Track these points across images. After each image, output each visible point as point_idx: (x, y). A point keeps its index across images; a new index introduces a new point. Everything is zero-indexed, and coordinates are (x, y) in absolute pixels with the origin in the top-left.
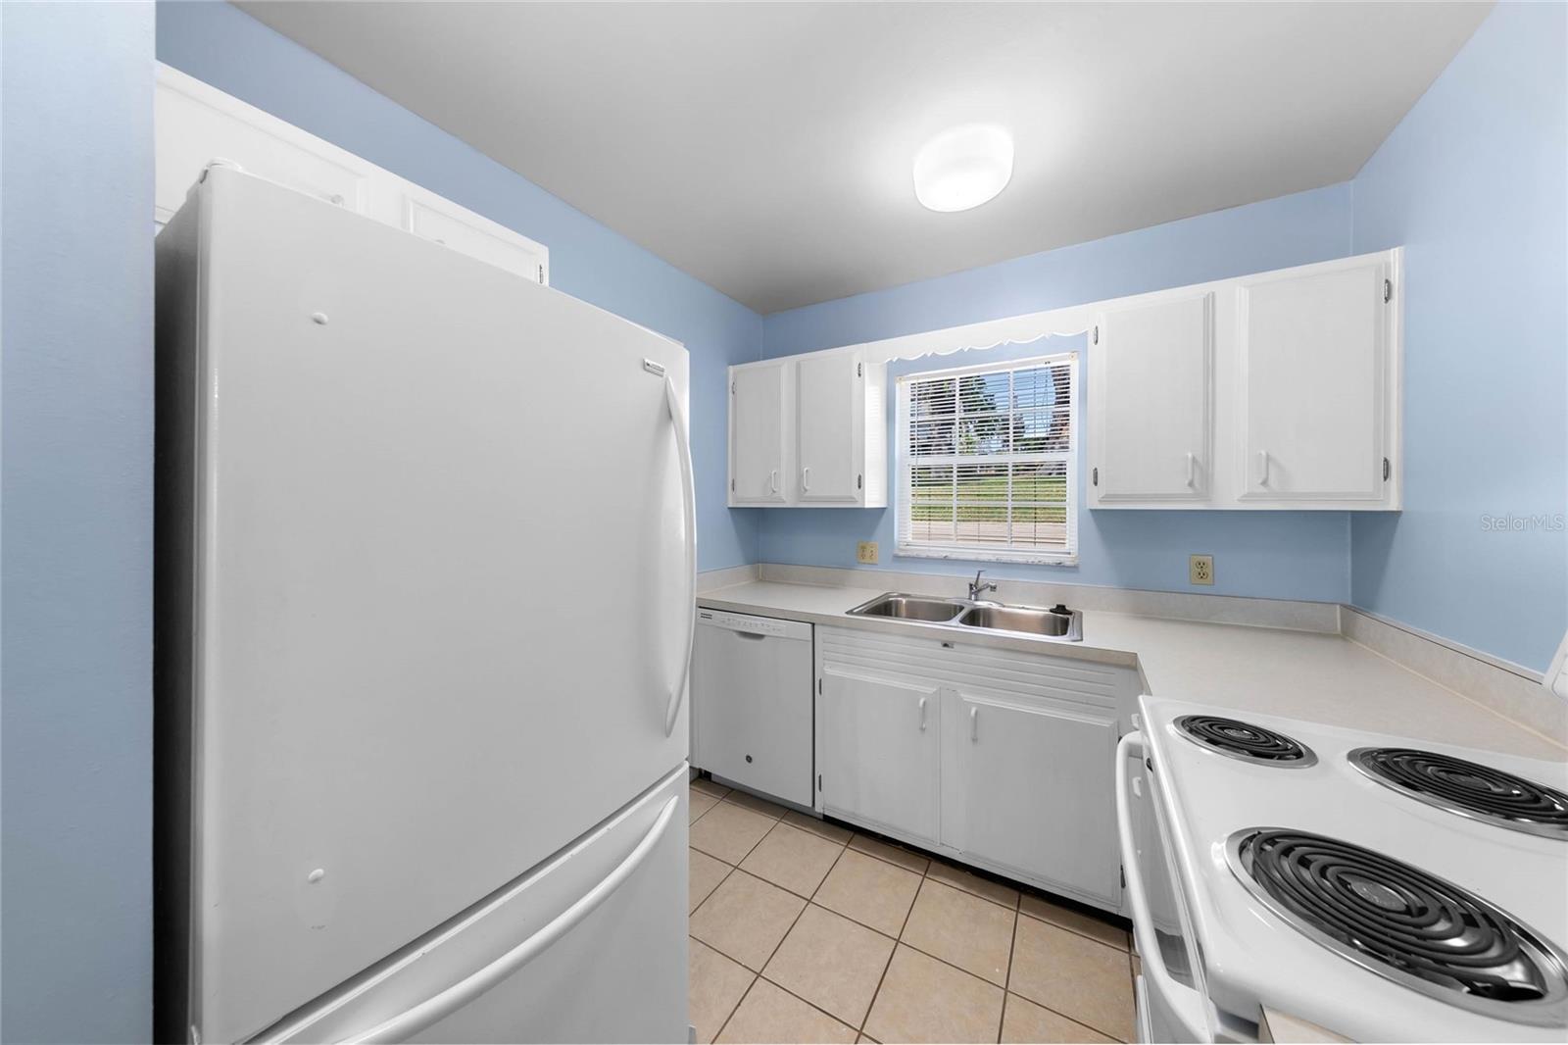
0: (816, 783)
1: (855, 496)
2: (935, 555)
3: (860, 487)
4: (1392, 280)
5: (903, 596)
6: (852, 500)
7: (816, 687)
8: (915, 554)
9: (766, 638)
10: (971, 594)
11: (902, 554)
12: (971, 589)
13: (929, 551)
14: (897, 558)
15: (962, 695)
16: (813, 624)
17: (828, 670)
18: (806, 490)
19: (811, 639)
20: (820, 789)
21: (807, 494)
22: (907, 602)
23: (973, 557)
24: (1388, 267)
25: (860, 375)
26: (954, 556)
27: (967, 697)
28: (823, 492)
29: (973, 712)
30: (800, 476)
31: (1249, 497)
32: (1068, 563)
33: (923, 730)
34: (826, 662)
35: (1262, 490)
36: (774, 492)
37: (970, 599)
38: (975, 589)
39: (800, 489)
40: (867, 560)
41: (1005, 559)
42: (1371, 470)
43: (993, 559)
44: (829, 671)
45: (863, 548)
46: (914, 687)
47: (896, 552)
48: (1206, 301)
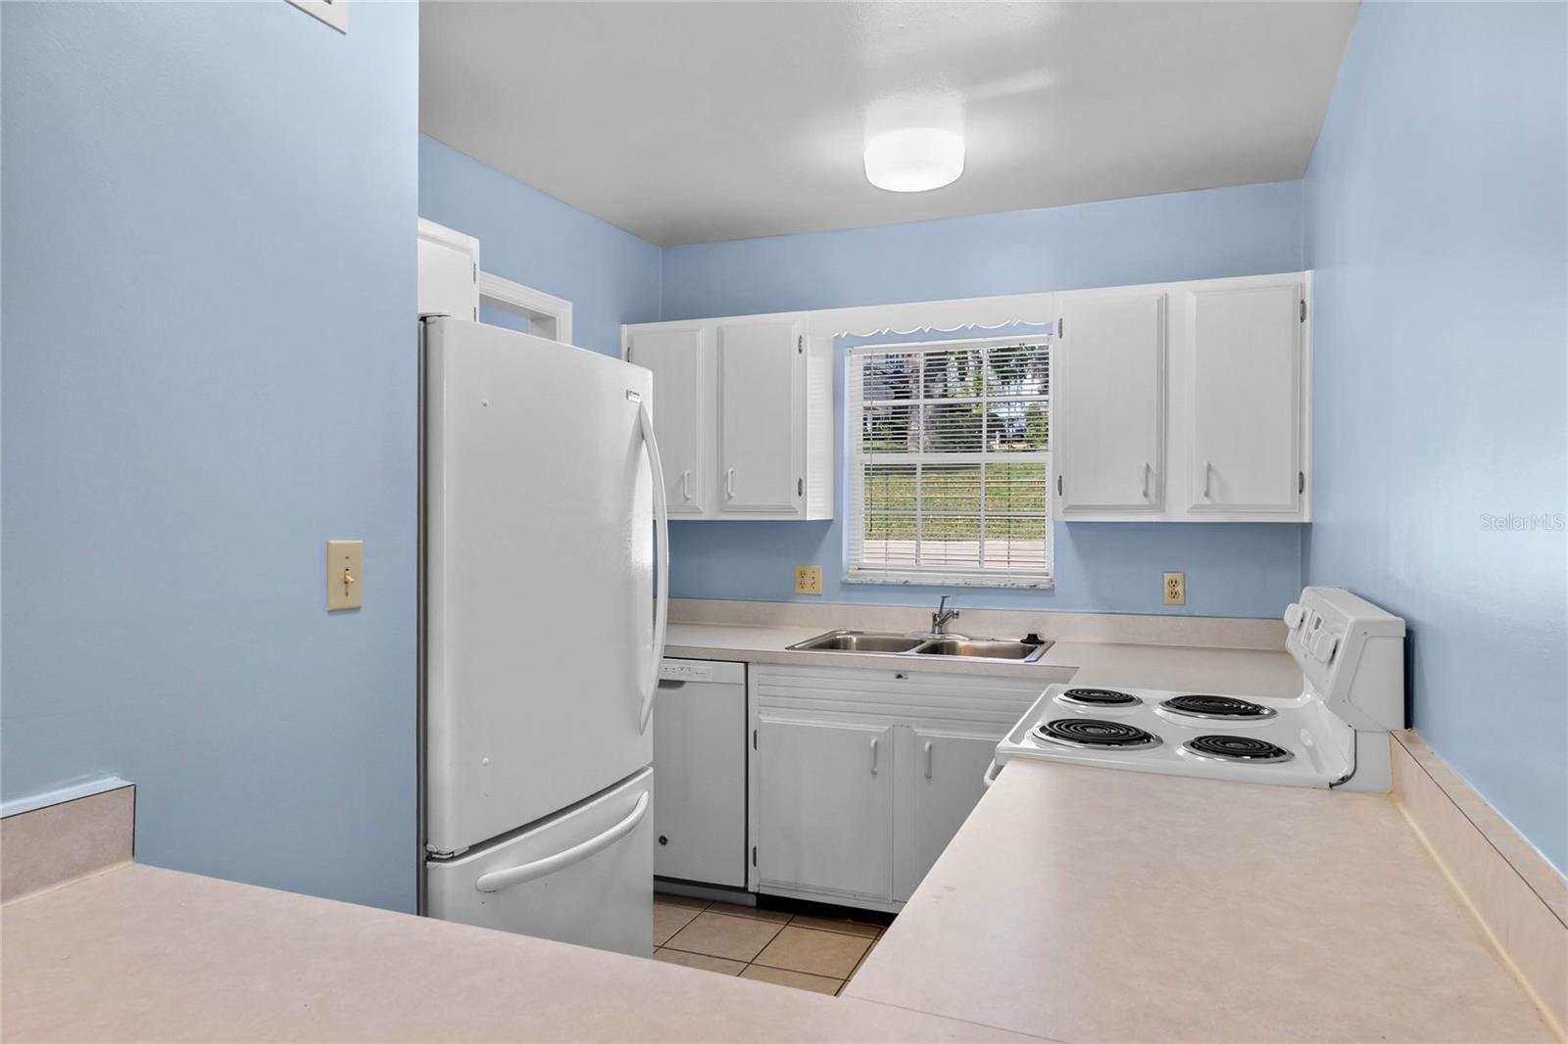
0: (749, 856)
1: (795, 506)
2: (893, 580)
3: (800, 494)
4: (1305, 300)
5: (852, 633)
6: (792, 510)
7: (749, 740)
8: (867, 580)
9: (686, 686)
10: (934, 626)
11: (852, 580)
12: (935, 619)
13: (887, 575)
14: (847, 586)
15: (916, 730)
16: (747, 663)
17: (762, 718)
18: (730, 497)
19: (743, 681)
20: (755, 864)
21: (731, 503)
22: (858, 640)
23: (938, 582)
24: (1303, 286)
25: (800, 351)
26: (915, 581)
27: (920, 732)
28: (752, 501)
29: (927, 746)
30: (722, 479)
31: (1196, 508)
32: (1042, 586)
33: (874, 773)
34: (762, 708)
35: (1206, 501)
36: (687, 499)
37: (933, 632)
38: (940, 620)
39: (722, 496)
40: (808, 590)
41: (974, 583)
42: (1289, 483)
43: (961, 583)
44: (765, 719)
45: (803, 574)
46: (862, 727)
47: (845, 578)
48: (1159, 302)
